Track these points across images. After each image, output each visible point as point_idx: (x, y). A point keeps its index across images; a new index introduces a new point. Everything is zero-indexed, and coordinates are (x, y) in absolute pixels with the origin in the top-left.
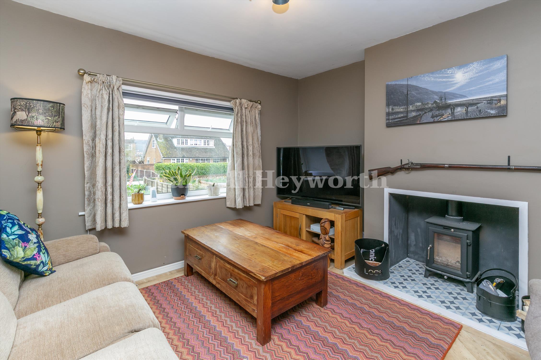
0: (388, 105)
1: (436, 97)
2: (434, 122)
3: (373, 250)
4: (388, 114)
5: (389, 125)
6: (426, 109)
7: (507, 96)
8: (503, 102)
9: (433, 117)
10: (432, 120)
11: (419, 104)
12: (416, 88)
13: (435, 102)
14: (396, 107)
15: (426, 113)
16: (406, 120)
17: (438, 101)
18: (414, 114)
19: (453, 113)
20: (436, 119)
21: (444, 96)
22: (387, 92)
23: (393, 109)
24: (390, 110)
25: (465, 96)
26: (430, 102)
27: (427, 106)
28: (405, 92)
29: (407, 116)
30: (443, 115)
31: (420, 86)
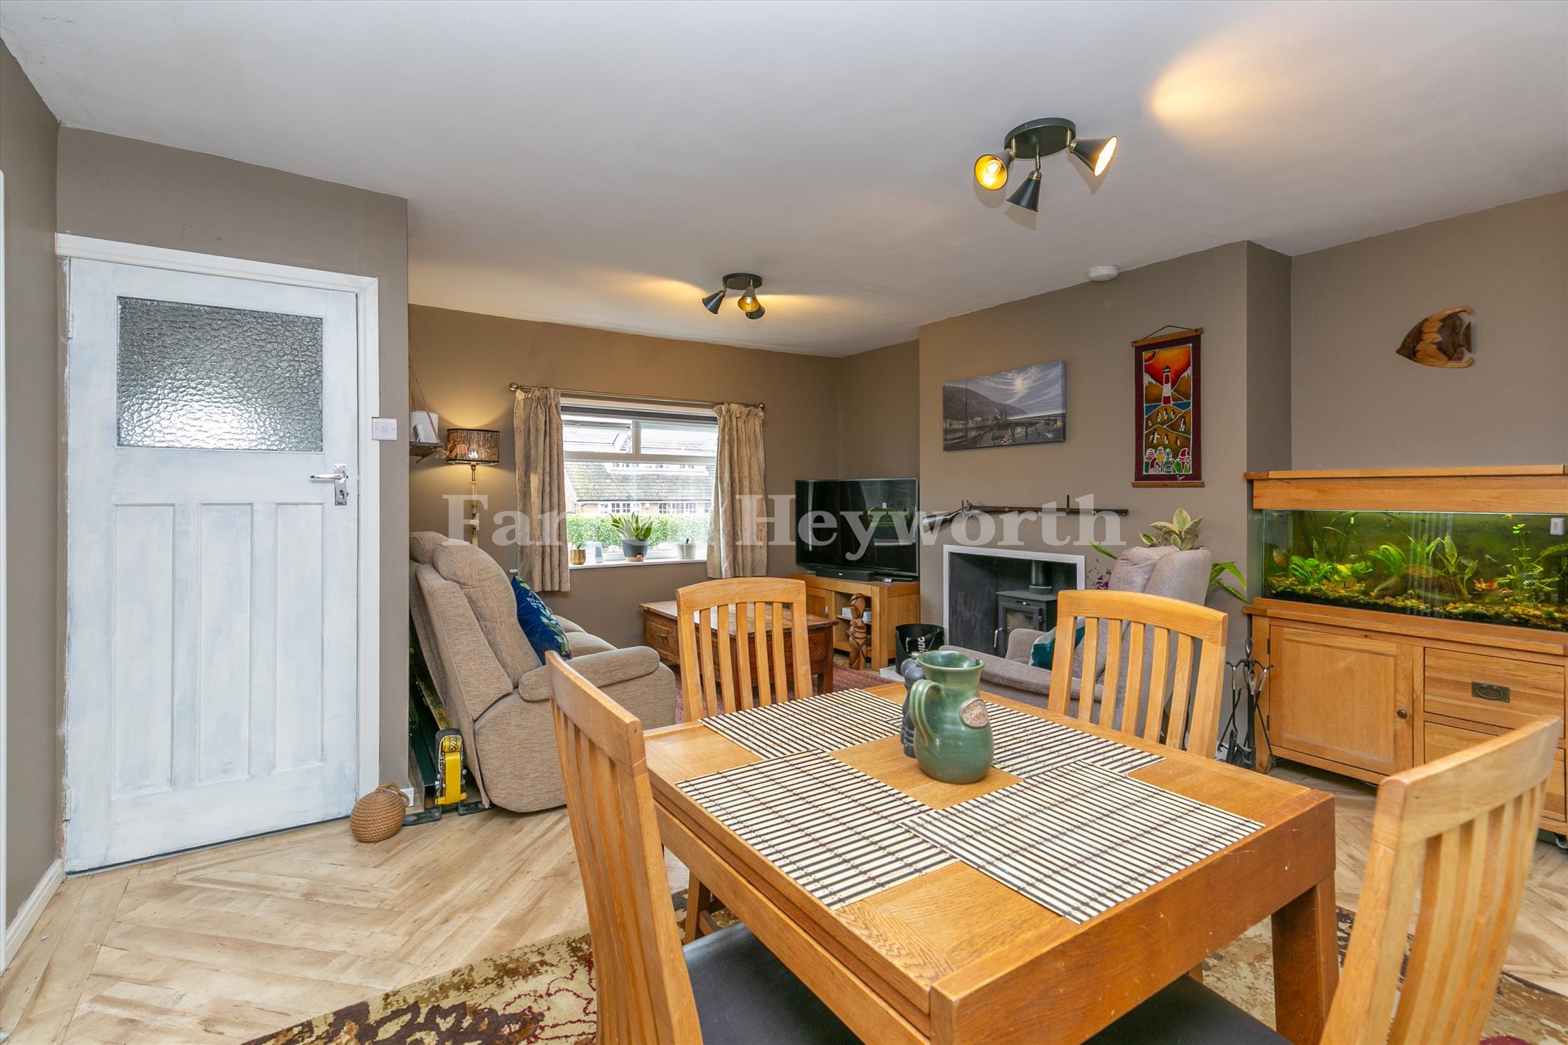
0: (945, 418)
1: (996, 410)
2: (995, 446)
3: (923, 638)
4: (946, 431)
5: (947, 448)
6: (987, 427)
7: (1063, 416)
8: (1059, 424)
9: (993, 439)
10: (992, 443)
11: (979, 419)
12: (976, 395)
13: (996, 418)
14: (955, 422)
15: (986, 432)
16: (966, 441)
17: (999, 417)
18: (973, 433)
19: (1013, 435)
20: (997, 442)
21: (1005, 410)
22: (944, 398)
23: (950, 424)
24: (948, 426)
25: (1023, 412)
26: (990, 418)
27: (987, 423)
28: (964, 400)
29: (966, 436)
30: (1003, 437)
31: (981, 393)
